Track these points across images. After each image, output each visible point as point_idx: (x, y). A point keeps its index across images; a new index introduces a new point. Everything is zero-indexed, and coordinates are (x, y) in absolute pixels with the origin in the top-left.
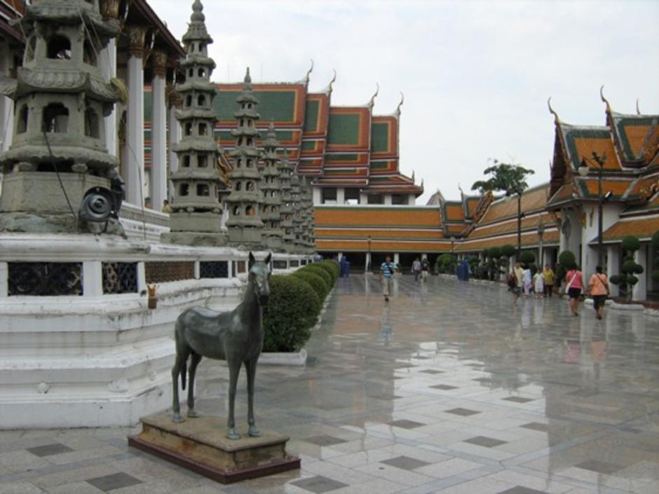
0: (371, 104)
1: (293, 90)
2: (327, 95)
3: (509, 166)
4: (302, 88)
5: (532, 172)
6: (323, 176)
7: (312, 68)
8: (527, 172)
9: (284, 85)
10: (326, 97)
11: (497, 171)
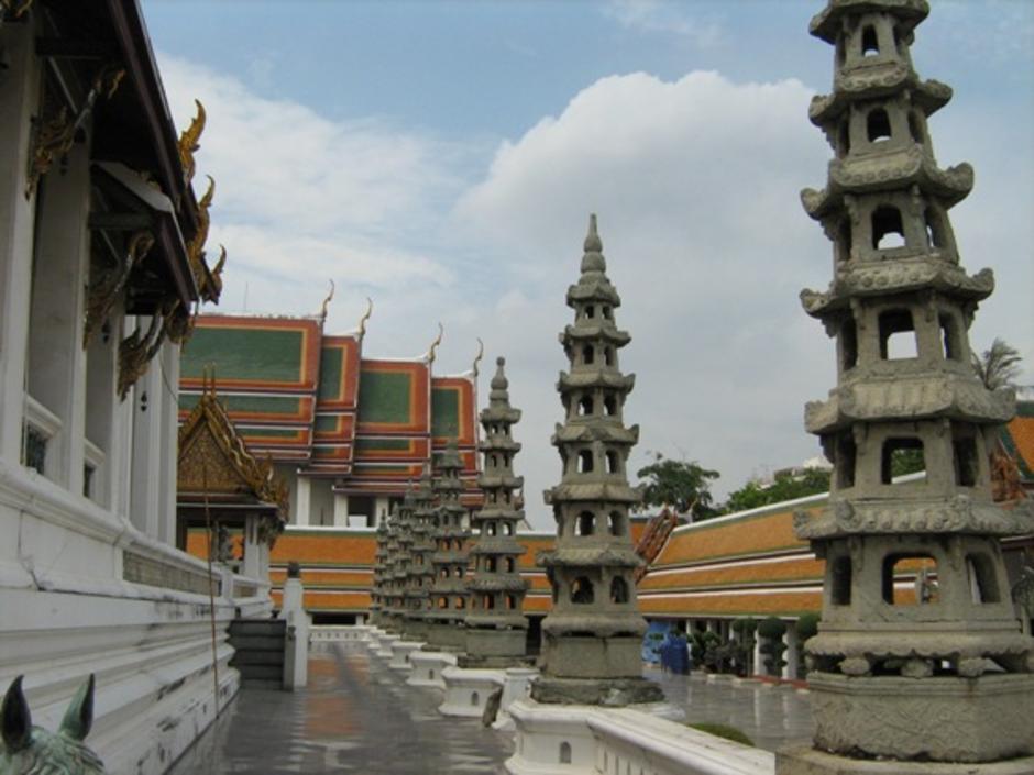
0: (430, 357)
1: (298, 329)
2: (357, 339)
3: (678, 465)
4: (314, 326)
5: (716, 475)
6: (352, 477)
7: (331, 295)
8: (708, 474)
9: (282, 321)
10: (354, 344)
11: (658, 474)
